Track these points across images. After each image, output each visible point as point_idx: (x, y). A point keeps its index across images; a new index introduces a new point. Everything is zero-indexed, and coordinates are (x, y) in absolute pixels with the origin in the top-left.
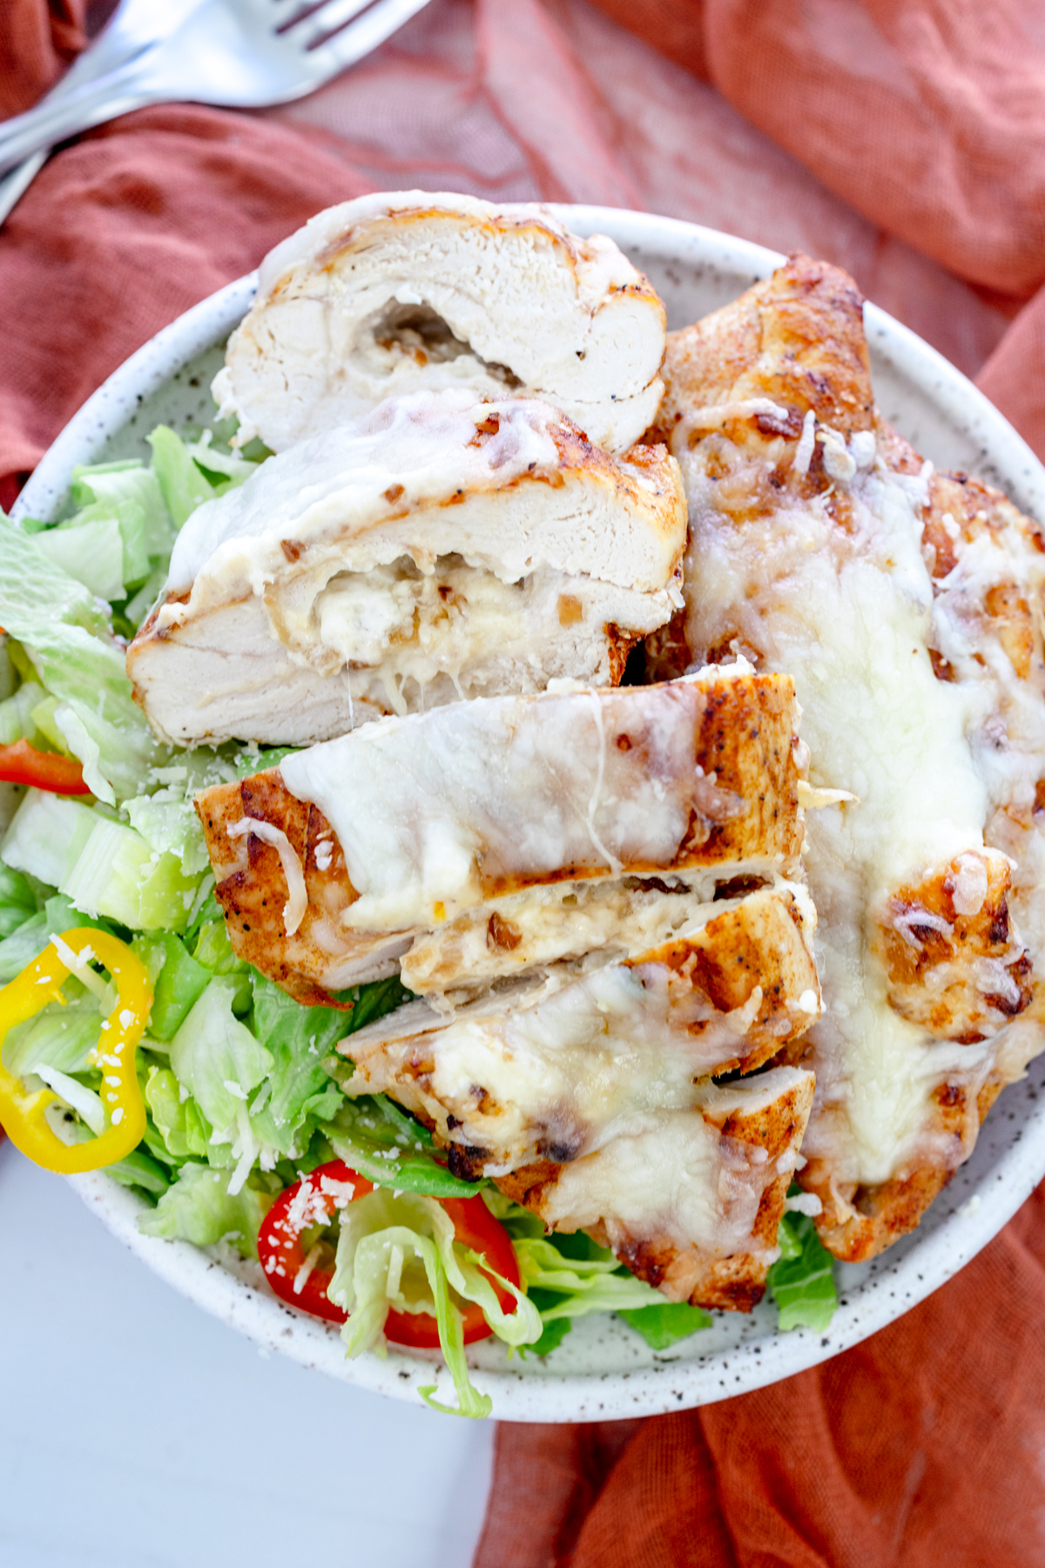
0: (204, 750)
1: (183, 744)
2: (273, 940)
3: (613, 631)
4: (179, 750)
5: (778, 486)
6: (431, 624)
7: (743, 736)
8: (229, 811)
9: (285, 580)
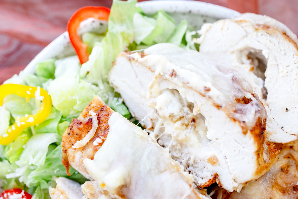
0: (112, 89)
1: (110, 83)
2: (70, 143)
3: (216, 176)
4: (108, 83)
5: (294, 190)
6: (182, 124)
8: (95, 108)
9: (164, 78)
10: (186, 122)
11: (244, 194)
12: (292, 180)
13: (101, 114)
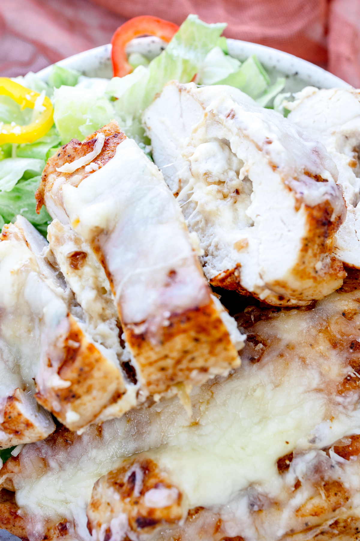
0: (143, 131)
1: (143, 121)
3: (238, 267)
4: (140, 121)
5: (351, 348)
6: (218, 190)
7: (193, 334)
8: (107, 132)
9: (217, 118)
10: (226, 191)
11: (274, 326)
12: (354, 332)
13: (111, 141)
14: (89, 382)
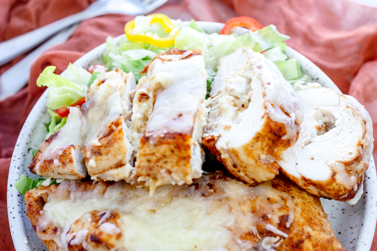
3: (219, 136)
5: (262, 218)
6: (233, 100)
7: (172, 147)
8: (195, 51)
9: (252, 67)
10: (237, 102)
11: (225, 184)
12: (268, 209)
13: (194, 55)
14: (110, 149)
